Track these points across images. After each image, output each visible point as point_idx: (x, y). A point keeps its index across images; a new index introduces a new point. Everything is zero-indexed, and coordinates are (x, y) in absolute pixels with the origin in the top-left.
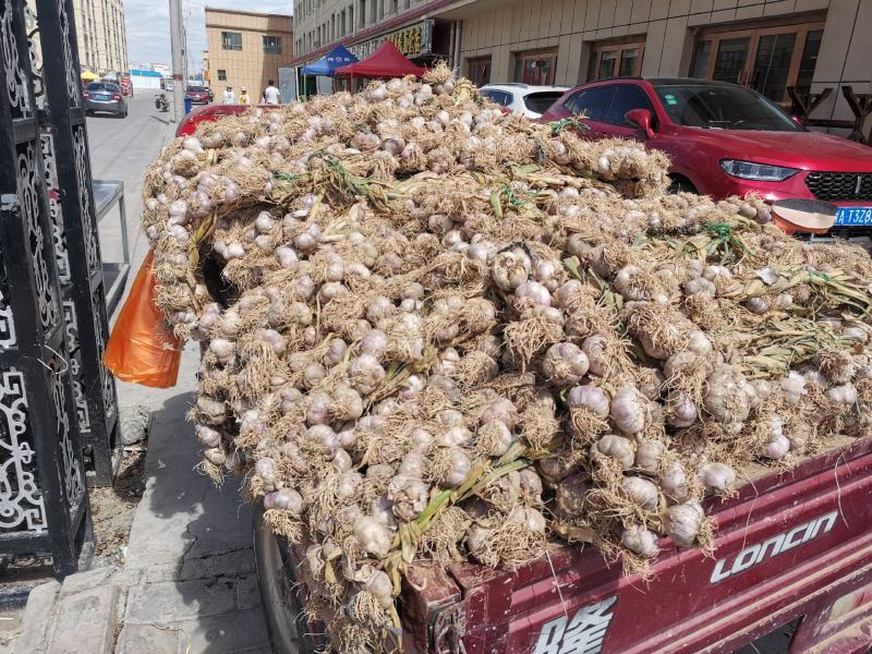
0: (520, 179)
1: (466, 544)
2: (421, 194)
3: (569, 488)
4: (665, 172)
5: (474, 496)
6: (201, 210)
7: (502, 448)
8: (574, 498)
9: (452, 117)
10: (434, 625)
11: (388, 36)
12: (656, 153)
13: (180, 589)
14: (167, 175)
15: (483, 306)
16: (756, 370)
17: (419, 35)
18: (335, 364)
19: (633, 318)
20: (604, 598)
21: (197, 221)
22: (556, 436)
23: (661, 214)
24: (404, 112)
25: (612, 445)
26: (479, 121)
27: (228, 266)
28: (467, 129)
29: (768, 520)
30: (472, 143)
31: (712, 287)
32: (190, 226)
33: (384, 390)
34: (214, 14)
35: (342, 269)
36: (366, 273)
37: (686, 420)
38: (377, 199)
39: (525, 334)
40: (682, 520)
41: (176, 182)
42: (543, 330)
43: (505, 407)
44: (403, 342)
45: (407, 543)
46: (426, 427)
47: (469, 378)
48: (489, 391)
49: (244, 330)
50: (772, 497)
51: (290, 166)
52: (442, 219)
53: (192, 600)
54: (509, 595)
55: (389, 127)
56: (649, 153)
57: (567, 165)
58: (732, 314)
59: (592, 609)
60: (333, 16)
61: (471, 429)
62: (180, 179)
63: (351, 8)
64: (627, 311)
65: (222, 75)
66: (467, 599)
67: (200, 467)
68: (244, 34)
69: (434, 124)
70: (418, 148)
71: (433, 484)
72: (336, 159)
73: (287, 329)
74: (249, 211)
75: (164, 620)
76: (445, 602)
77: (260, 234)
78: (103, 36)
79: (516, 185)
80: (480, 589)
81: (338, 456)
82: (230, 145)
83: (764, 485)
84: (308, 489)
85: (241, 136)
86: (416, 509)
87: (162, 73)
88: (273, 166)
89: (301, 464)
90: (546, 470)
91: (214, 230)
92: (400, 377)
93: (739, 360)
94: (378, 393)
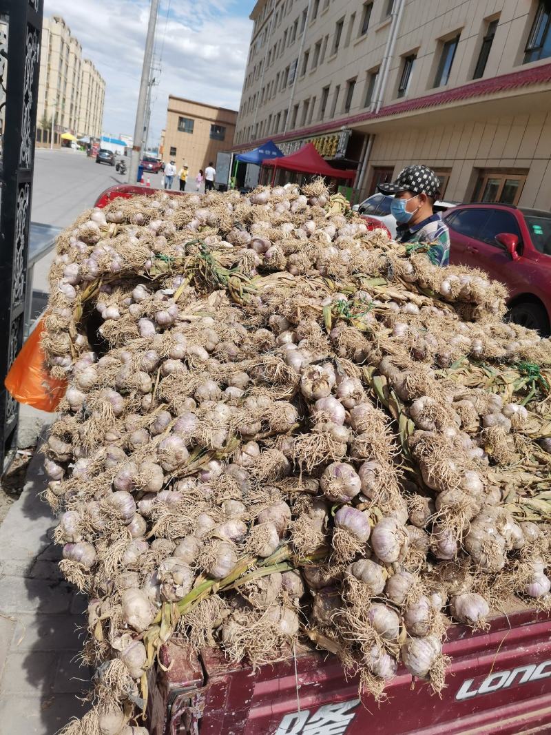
0: (367, 290)
1: (221, 632)
2: (268, 293)
3: (324, 598)
4: (503, 301)
5: (234, 591)
6: (89, 276)
7: (267, 551)
8: (326, 610)
9: (318, 227)
10: (172, 705)
11: (312, 139)
12: (497, 285)
13: (27, 585)
14: (73, 239)
15: (287, 410)
16: (528, 512)
17: (337, 142)
18: (159, 433)
19: (418, 447)
20: (349, 699)
21: (85, 284)
22: (320, 548)
23: (484, 343)
24: (278, 217)
25: (365, 571)
26: (341, 234)
27: (104, 324)
28: (329, 239)
29: (521, 650)
30: (330, 252)
31: (508, 424)
32: (78, 287)
33: (186, 469)
34: (175, 101)
35: (184, 350)
36: (205, 355)
37: (446, 555)
38: (234, 290)
39: (310, 448)
40: (417, 655)
41: (78, 247)
42: (327, 447)
43: (281, 510)
44: (208, 431)
45: (166, 623)
46: (212, 513)
47: (261, 473)
48: (274, 490)
49: (96, 386)
50: (527, 629)
51: (170, 249)
52: (280, 320)
53: (35, 596)
54: (252, 687)
55: (262, 228)
56: (491, 283)
57: (413, 283)
58: (525, 449)
59: (335, 707)
60: (271, 116)
61: (248, 524)
62: (82, 245)
63: (286, 112)
64: (415, 438)
65: (173, 151)
66: (209, 686)
67: (43, 494)
68: (197, 121)
69: (301, 232)
70: (281, 251)
71: (198, 573)
72: (208, 250)
73: (128, 394)
74: (130, 282)
75: (8, 610)
76: (186, 686)
77: (135, 303)
78: (85, 107)
79: (362, 294)
80: (223, 679)
81: (134, 522)
82: (129, 223)
83: (519, 620)
84: (102, 546)
85: (140, 216)
86: (178, 594)
87: (127, 142)
88: (156, 247)
89: (99, 523)
90: (308, 576)
91: (98, 292)
92: (201, 460)
93: (515, 500)
94: (180, 471)
